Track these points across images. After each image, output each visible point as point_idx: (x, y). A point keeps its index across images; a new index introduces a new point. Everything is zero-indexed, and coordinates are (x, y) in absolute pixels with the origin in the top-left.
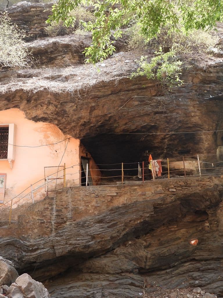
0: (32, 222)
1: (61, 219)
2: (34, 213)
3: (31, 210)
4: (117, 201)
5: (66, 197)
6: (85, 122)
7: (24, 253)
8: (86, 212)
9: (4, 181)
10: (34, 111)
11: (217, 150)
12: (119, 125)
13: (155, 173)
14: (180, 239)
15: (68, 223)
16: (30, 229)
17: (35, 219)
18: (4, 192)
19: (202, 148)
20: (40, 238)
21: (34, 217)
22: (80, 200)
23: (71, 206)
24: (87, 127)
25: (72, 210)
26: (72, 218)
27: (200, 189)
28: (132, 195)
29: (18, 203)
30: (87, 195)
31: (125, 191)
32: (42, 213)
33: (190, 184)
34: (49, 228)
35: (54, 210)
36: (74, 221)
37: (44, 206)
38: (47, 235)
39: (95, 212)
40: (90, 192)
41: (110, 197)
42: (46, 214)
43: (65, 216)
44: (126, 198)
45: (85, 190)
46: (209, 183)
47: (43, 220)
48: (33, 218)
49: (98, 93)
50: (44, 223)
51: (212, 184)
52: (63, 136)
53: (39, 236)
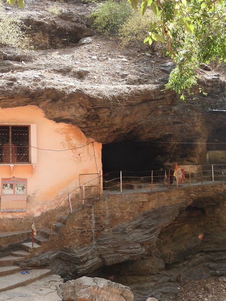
0: (72, 233)
1: (100, 227)
2: (74, 223)
3: (70, 220)
4: (147, 206)
5: (103, 204)
6: (117, 128)
7: (77, 267)
8: (122, 218)
9: (25, 187)
10: (57, 111)
11: (207, 154)
12: (144, 133)
13: (178, 179)
14: (187, 234)
15: (106, 230)
16: (71, 240)
17: (75, 229)
18: (26, 199)
19: (196, 152)
20: (81, 248)
21: (75, 227)
22: (116, 208)
23: (108, 214)
24: (117, 134)
25: (109, 217)
26: (109, 224)
27: (213, 194)
28: (159, 200)
29: (42, 211)
30: (124, 202)
31: (154, 197)
32: (82, 222)
33: (206, 189)
34: (89, 237)
35: (93, 218)
36: (111, 227)
37: (83, 215)
38: (88, 244)
39: (130, 218)
40: (126, 199)
41: (141, 203)
42: (86, 222)
43: (103, 224)
44: (154, 203)
45: (121, 197)
46: (220, 188)
47: (83, 230)
48: (73, 228)
49: (132, 101)
50: (84, 232)
51: (223, 190)
52: (86, 139)
53: (81, 245)
